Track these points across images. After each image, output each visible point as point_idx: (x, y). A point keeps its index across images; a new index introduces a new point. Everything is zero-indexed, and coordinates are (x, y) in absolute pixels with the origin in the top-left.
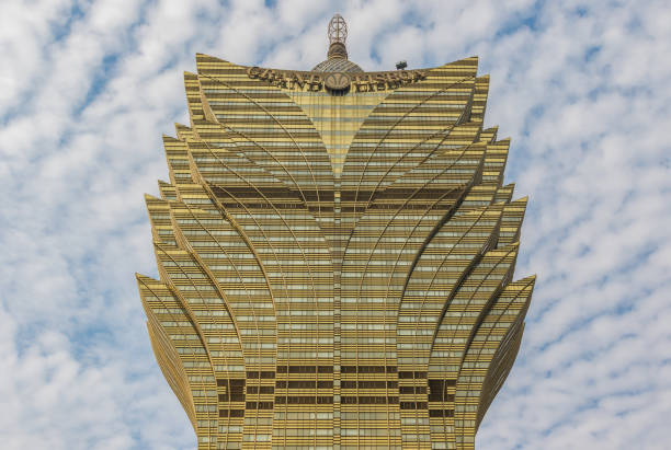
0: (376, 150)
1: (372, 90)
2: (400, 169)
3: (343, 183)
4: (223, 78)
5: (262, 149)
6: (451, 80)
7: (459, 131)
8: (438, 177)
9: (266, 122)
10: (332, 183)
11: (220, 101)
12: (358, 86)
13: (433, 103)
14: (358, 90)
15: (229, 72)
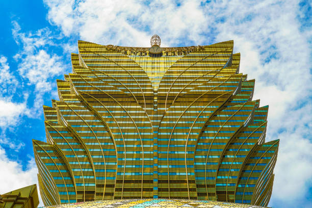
0: (178, 78)
1: (174, 55)
2: (192, 86)
3: (159, 92)
4: (92, 50)
5: (112, 78)
6: (219, 50)
7: (225, 70)
8: (215, 89)
9: (115, 67)
10: (153, 92)
11: (89, 59)
12: (167, 53)
13: (209, 59)
14: (167, 55)
15: (96, 47)
